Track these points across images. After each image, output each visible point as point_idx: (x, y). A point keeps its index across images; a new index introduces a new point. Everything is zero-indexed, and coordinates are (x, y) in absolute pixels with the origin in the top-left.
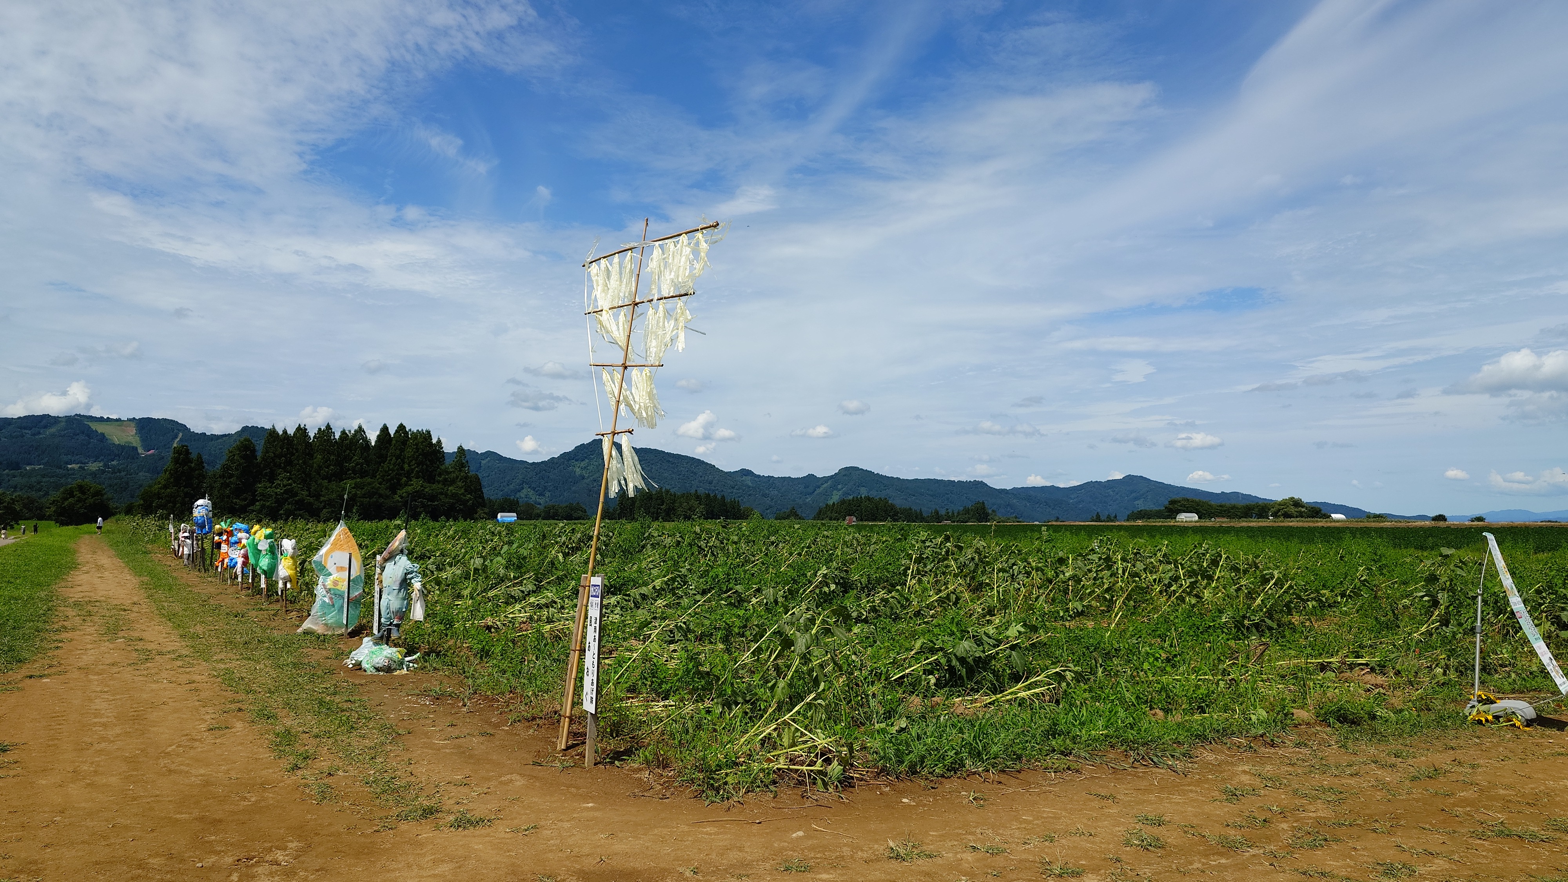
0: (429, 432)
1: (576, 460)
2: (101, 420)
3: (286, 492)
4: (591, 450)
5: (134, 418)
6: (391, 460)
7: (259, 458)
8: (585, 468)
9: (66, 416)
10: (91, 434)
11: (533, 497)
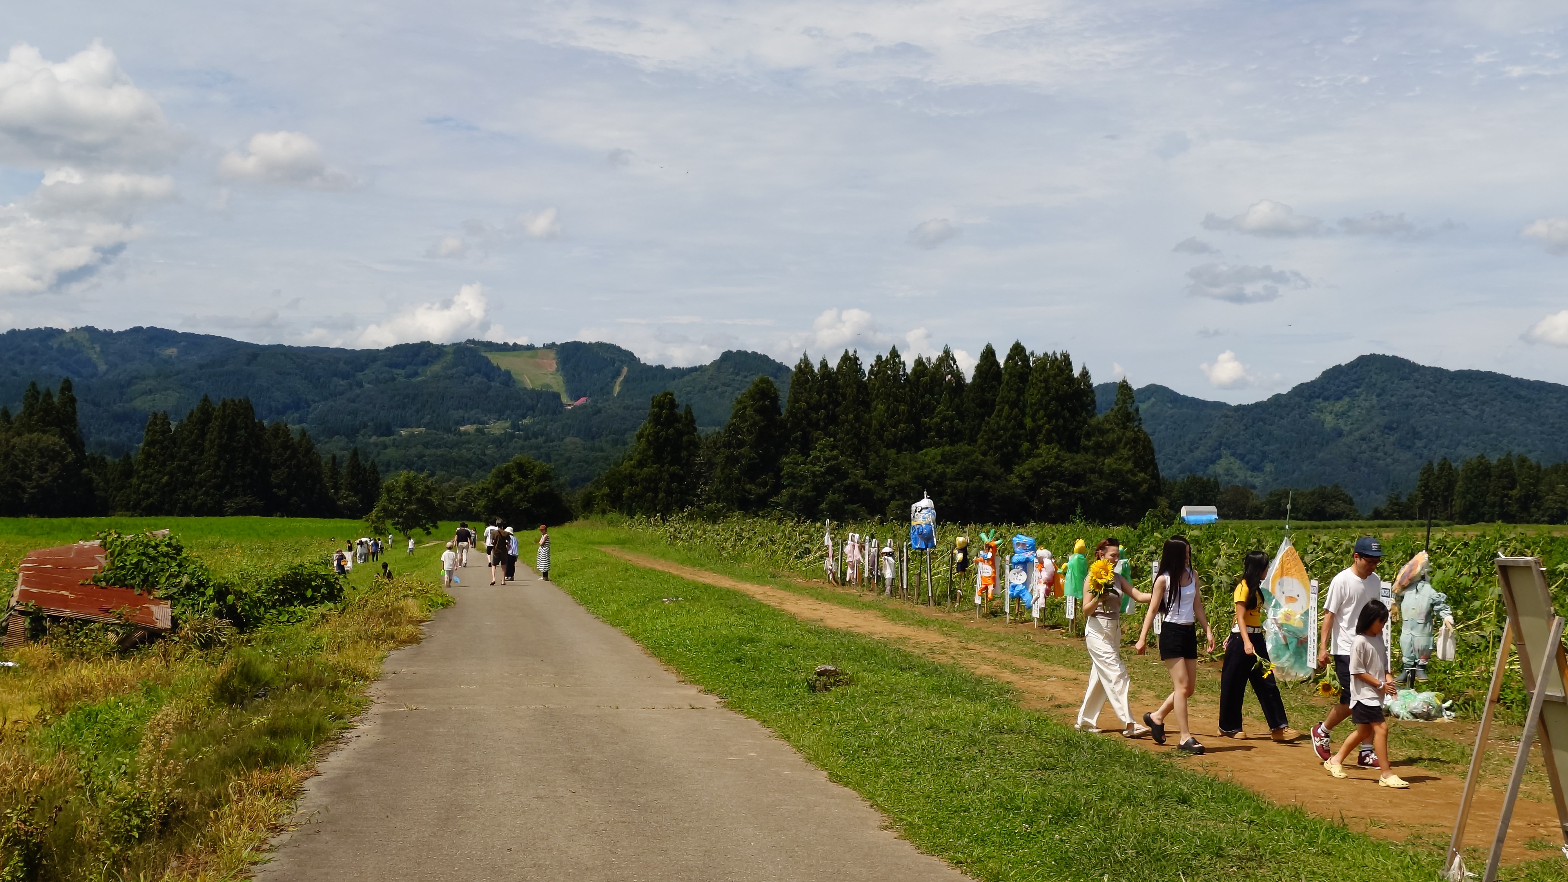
0: (1066, 357)
1: (1326, 399)
2: (504, 348)
3: (830, 471)
4: (1355, 377)
5: (554, 344)
6: (1001, 410)
7: (784, 411)
8: (1343, 414)
9: (454, 344)
10: (490, 372)
11: (1242, 474)
